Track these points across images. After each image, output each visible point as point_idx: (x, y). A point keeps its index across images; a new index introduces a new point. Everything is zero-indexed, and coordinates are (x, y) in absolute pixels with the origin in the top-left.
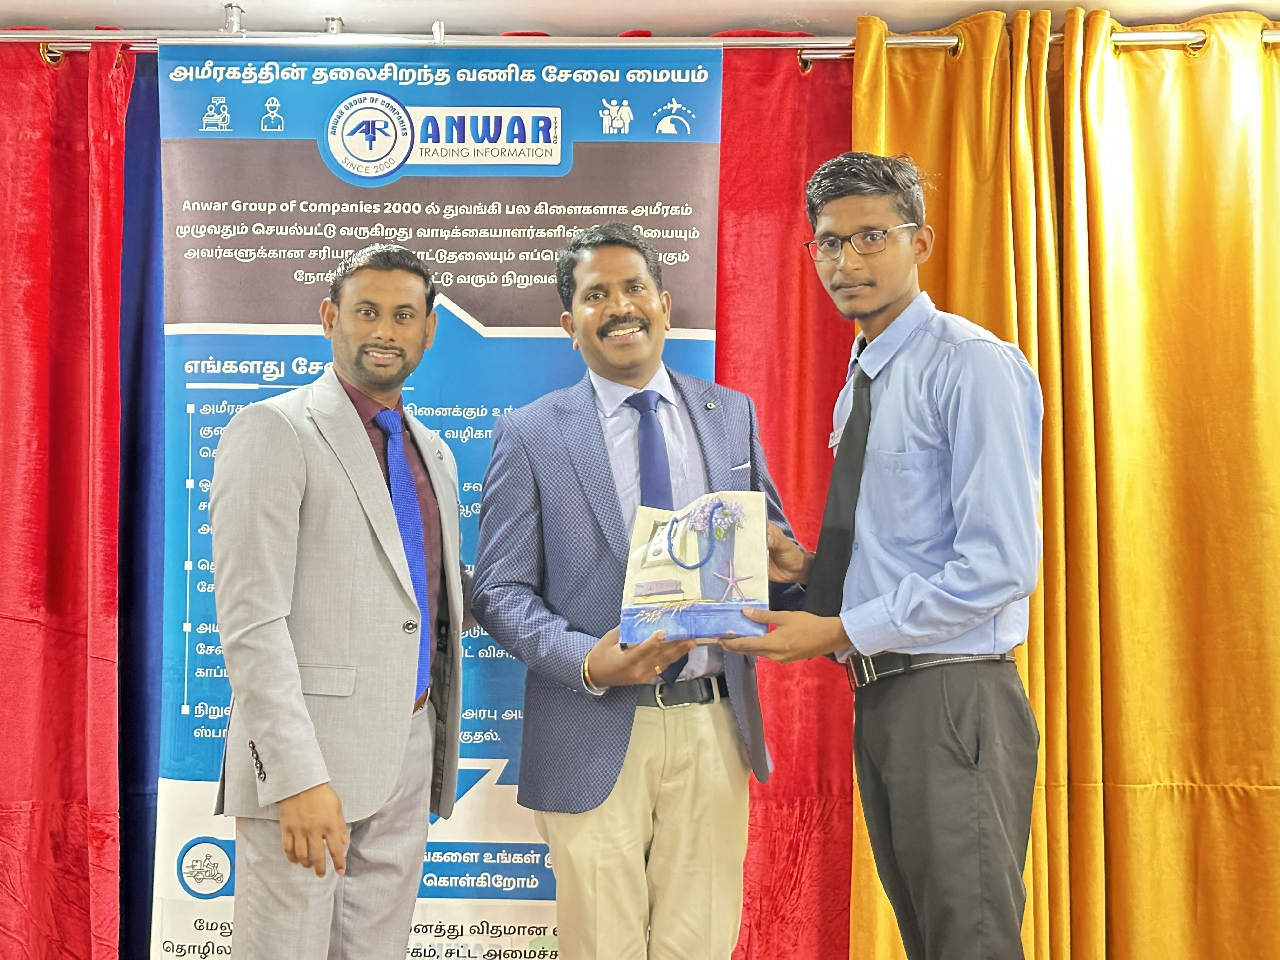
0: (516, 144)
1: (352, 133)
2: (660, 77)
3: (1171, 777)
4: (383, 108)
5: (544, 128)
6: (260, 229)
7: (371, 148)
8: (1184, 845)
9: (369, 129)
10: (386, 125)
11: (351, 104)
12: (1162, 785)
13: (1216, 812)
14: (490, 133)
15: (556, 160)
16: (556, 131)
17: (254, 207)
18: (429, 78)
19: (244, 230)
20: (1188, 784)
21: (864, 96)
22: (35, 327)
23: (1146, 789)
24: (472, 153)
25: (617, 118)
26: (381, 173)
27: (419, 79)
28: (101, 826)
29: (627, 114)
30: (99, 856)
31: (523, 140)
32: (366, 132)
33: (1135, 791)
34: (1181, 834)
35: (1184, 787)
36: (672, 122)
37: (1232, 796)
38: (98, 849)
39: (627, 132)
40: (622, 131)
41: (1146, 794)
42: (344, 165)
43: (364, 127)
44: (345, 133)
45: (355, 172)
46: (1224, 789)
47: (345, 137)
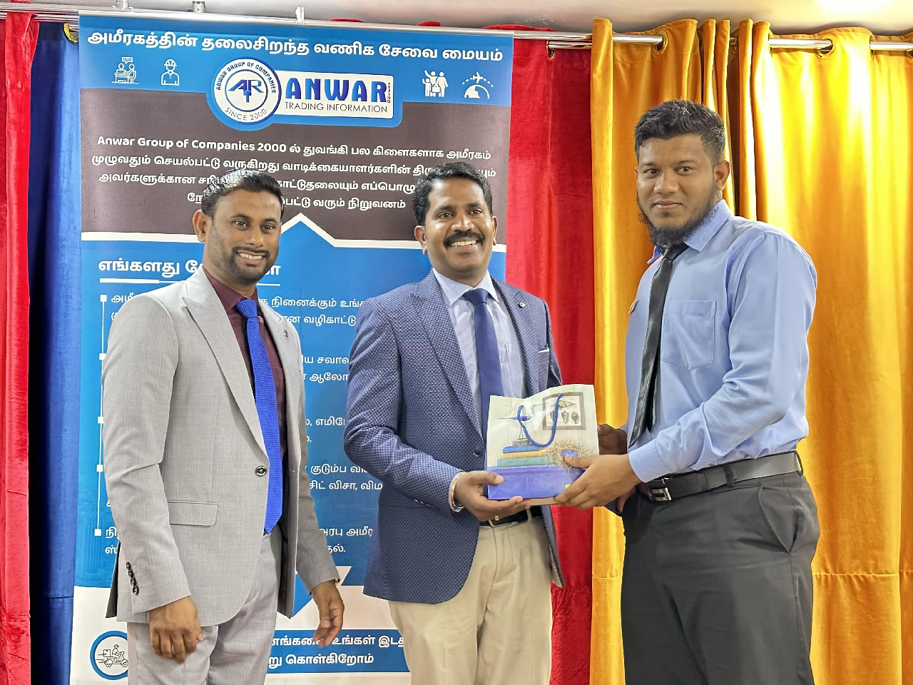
0: (360, 102)
1: (233, 89)
2: (468, 56)
4: (258, 71)
5: (380, 91)
6: (160, 161)
7: (248, 101)
8: (821, 618)
9: (246, 86)
10: (260, 84)
11: (232, 67)
13: (843, 592)
14: (340, 93)
15: (389, 115)
16: (389, 94)
17: (155, 143)
18: (293, 49)
19: (146, 161)
21: (599, 77)
24: (325, 108)
25: (436, 85)
26: (257, 120)
27: (286, 49)
28: (18, 624)
29: (443, 82)
30: (16, 648)
31: (364, 99)
32: (244, 88)
34: (819, 610)
36: (477, 89)
38: (16, 642)
39: (443, 96)
40: (440, 96)
42: (227, 114)
43: (242, 85)
44: (228, 88)
45: (236, 119)
47: (228, 92)
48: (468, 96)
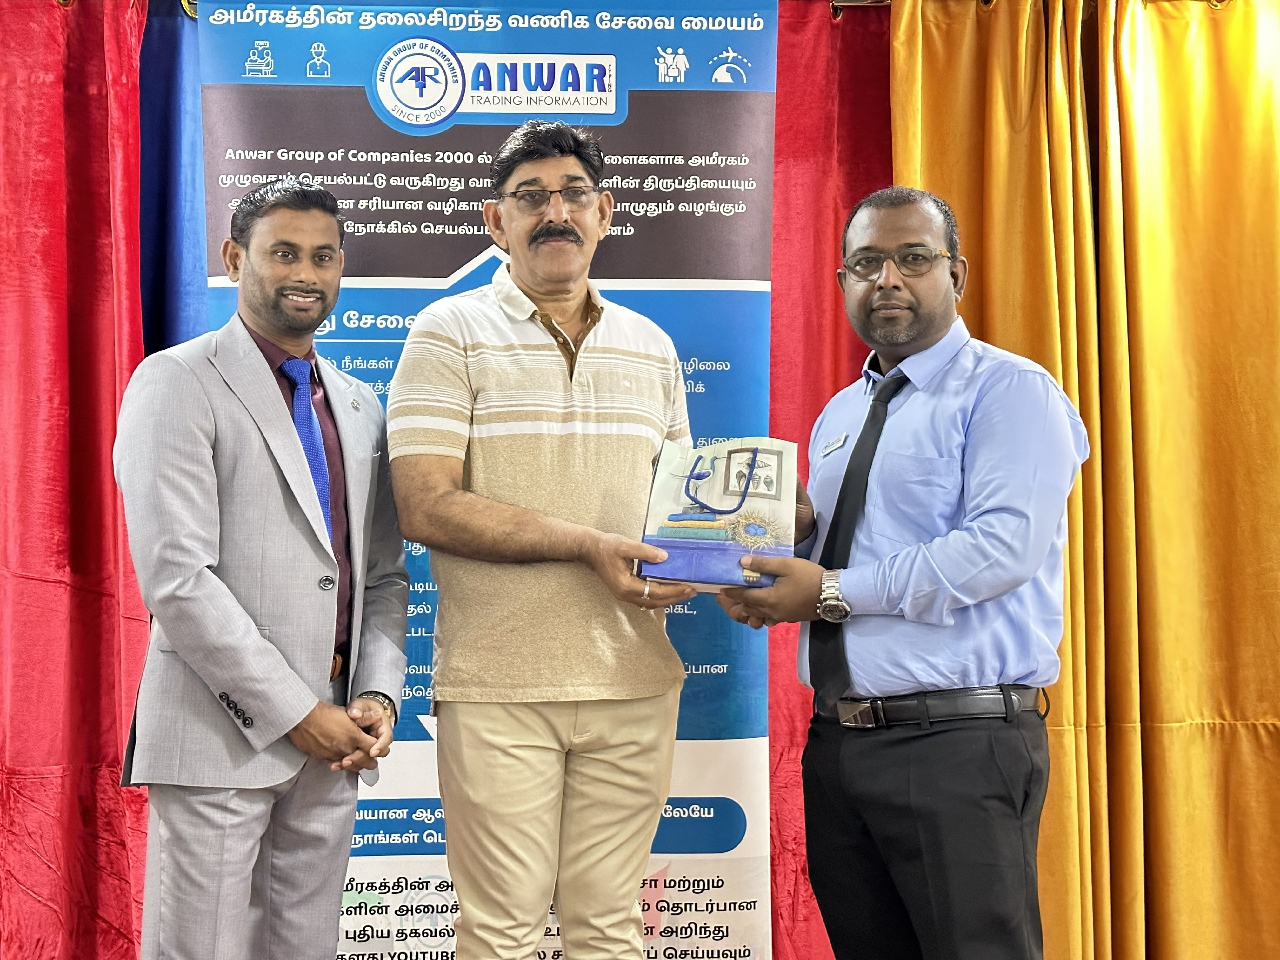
0: (570, 93)
1: (401, 80)
2: (716, 25)
3: (1202, 715)
4: (433, 55)
5: (598, 76)
7: (421, 95)
8: (1215, 781)
9: (418, 76)
10: (437, 73)
11: (400, 50)
12: (1194, 722)
14: (543, 81)
15: (611, 109)
16: (610, 80)
17: (300, 156)
18: (480, 24)
20: (1218, 721)
22: (54, 279)
23: (1181, 727)
24: (524, 102)
25: (673, 67)
26: (432, 121)
27: (470, 24)
29: (682, 62)
30: (138, 820)
31: (577, 88)
32: (416, 78)
33: (1171, 730)
34: (1212, 770)
35: (1214, 724)
36: (729, 70)
37: (1262, 731)
39: (683, 81)
40: (678, 80)
41: (1181, 732)
42: (394, 113)
43: (414, 74)
44: (395, 79)
45: (405, 120)
46: (1254, 726)
47: (394, 84)
48: (716, 80)
